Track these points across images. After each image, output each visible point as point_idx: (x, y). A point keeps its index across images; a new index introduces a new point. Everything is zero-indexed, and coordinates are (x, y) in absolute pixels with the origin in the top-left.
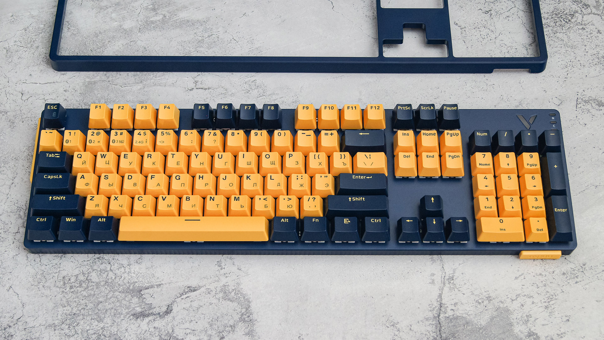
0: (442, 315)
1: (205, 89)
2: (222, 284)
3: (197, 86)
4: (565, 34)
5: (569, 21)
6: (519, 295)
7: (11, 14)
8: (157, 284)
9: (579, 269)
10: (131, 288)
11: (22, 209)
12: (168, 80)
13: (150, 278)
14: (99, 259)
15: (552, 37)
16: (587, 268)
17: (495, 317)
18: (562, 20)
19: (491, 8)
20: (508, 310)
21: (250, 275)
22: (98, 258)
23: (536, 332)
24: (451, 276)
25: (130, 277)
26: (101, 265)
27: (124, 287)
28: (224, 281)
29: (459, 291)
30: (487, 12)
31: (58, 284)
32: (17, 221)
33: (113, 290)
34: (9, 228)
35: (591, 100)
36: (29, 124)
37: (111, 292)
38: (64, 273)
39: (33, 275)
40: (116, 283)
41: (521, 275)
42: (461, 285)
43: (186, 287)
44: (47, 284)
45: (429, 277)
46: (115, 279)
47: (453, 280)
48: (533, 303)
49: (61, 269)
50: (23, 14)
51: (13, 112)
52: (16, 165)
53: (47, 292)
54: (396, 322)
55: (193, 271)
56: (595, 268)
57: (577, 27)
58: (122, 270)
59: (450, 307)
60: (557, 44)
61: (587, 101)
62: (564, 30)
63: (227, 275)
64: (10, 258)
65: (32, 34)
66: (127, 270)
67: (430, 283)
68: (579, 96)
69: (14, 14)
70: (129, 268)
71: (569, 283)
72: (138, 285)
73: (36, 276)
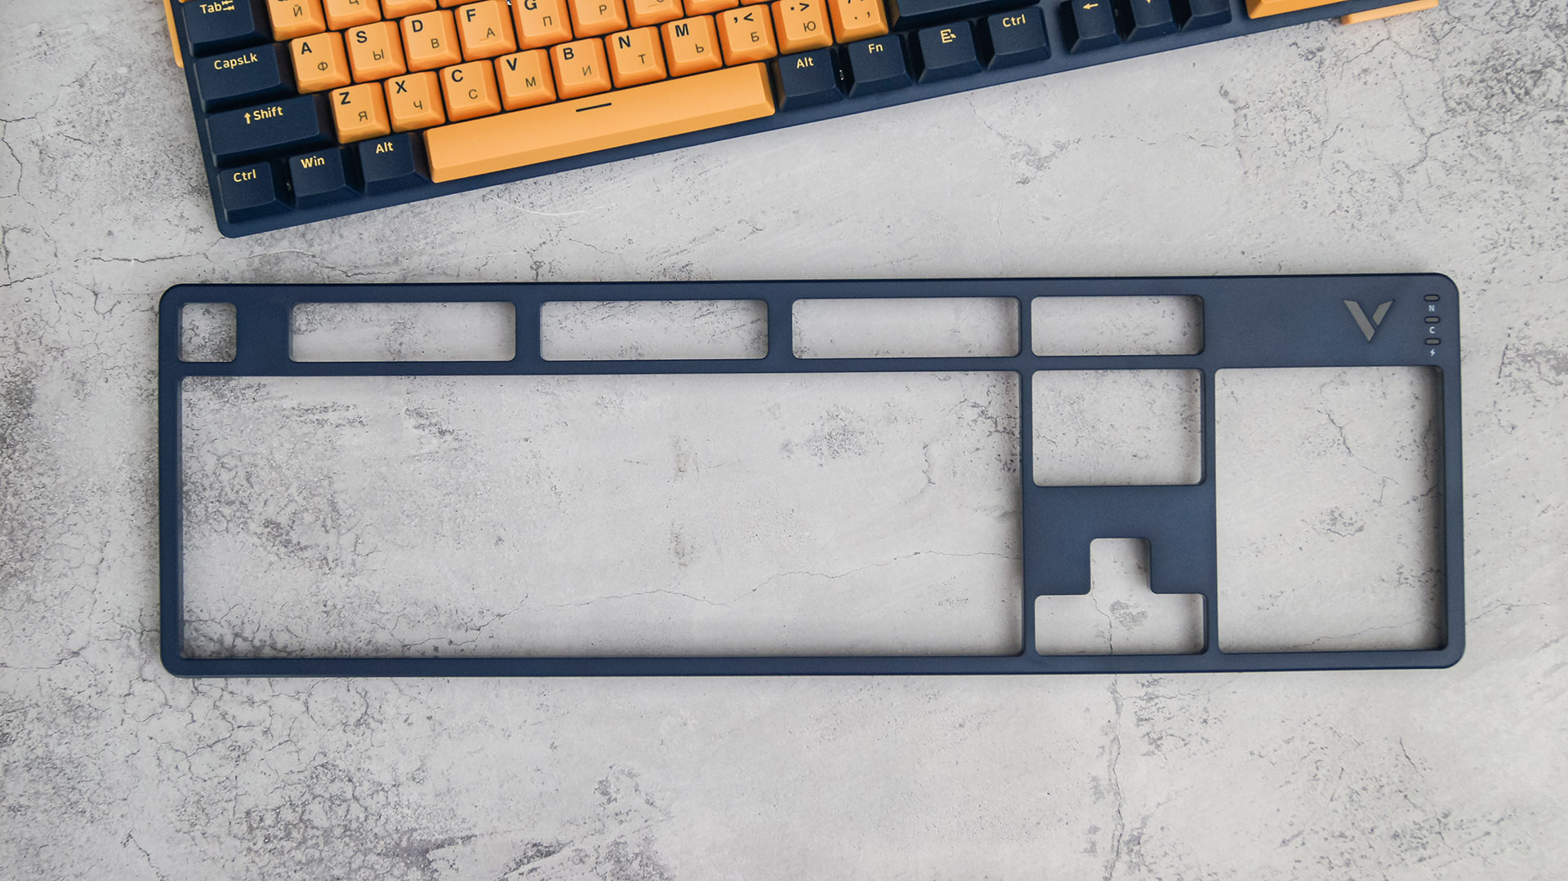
2: (610, 839)
4: (1508, 137)
5: (1527, 93)
7: (35, 28)
8: (464, 835)
9: (1431, 827)
10: (404, 844)
11: (132, 631)
13: (446, 819)
14: (326, 769)
15: (1472, 145)
16: (1451, 826)
18: (1507, 90)
19: (1322, 39)
21: (675, 820)
22: (322, 766)
24: (1135, 833)
25: (399, 817)
26: (331, 785)
27: (388, 842)
28: (614, 831)
29: (1150, 871)
30: (1312, 53)
31: (235, 829)
32: (123, 663)
33: (363, 849)
34: (106, 683)
35: (1541, 353)
36: (124, 388)
37: (359, 854)
38: (247, 803)
39: (177, 806)
40: (368, 831)
41: (1297, 836)
43: (529, 846)
44: (211, 830)
46: (366, 821)
49: (240, 791)
50: (69, 30)
51: (78, 350)
52: (105, 507)
53: (213, 849)
55: (544, 806)
56: (1470, 825)
57: (1544, 113)
58: (381, 796)
60: (1481, 169)
61: (1529, 356)
62: (1507, 124)
63: (621, 817)
64: (119, 762)
65: (101, 100)
66: (392, 799)
67: (1086, 851)
68: (1513, 340)
69: (46, 29)
70: (397, 793)
71: (1403, 860)
72: (418, 838)
73: (183, 806)
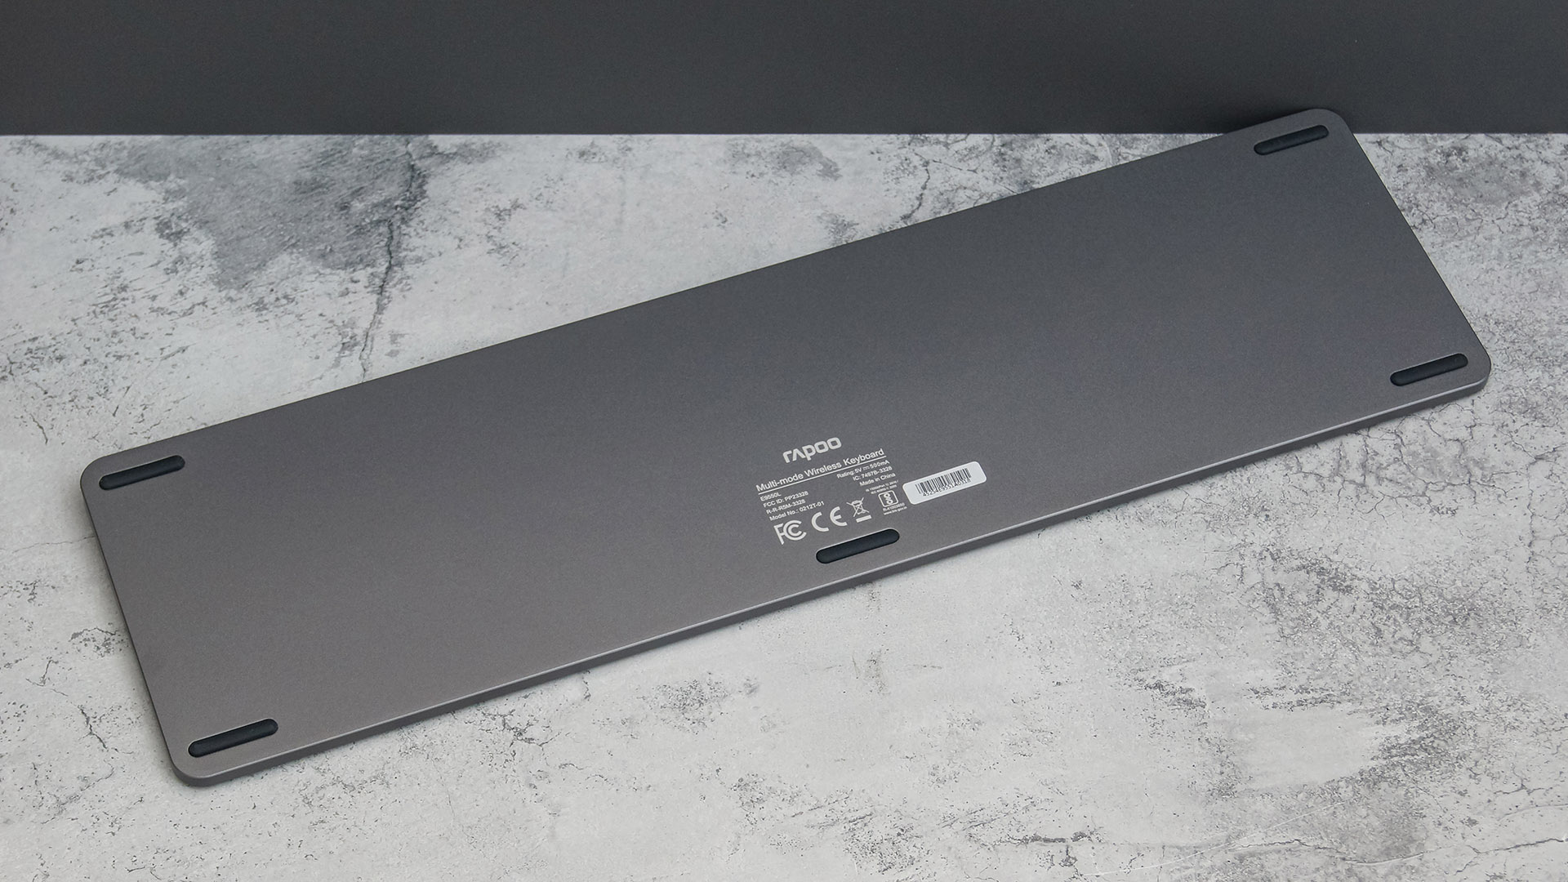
0: (383, 269)
1: (1035, 839)
3: (1064, 849)
6: (185, 314)
12: (1158, 865)
17: (254, 269)
20: (218, 283)
23: (161, 239)
42: (324, 333)
45: (402, 348)
47: (343, 344)
48: (154, 298)
54: (495, 255)
59: (359, 286)
